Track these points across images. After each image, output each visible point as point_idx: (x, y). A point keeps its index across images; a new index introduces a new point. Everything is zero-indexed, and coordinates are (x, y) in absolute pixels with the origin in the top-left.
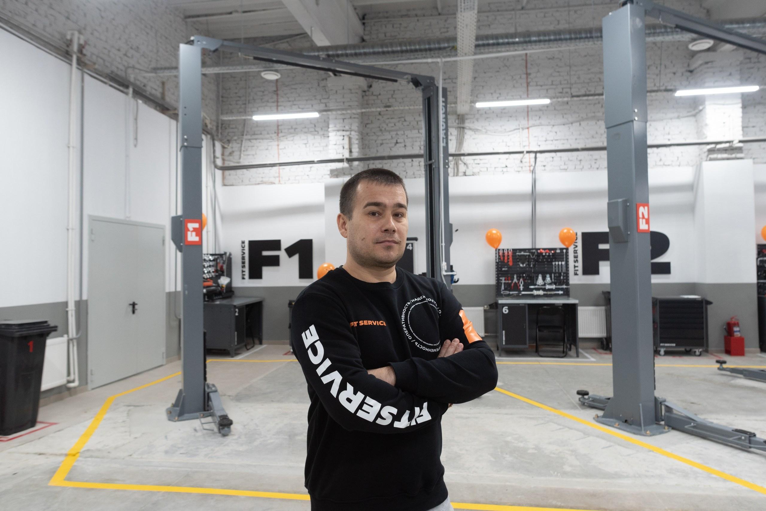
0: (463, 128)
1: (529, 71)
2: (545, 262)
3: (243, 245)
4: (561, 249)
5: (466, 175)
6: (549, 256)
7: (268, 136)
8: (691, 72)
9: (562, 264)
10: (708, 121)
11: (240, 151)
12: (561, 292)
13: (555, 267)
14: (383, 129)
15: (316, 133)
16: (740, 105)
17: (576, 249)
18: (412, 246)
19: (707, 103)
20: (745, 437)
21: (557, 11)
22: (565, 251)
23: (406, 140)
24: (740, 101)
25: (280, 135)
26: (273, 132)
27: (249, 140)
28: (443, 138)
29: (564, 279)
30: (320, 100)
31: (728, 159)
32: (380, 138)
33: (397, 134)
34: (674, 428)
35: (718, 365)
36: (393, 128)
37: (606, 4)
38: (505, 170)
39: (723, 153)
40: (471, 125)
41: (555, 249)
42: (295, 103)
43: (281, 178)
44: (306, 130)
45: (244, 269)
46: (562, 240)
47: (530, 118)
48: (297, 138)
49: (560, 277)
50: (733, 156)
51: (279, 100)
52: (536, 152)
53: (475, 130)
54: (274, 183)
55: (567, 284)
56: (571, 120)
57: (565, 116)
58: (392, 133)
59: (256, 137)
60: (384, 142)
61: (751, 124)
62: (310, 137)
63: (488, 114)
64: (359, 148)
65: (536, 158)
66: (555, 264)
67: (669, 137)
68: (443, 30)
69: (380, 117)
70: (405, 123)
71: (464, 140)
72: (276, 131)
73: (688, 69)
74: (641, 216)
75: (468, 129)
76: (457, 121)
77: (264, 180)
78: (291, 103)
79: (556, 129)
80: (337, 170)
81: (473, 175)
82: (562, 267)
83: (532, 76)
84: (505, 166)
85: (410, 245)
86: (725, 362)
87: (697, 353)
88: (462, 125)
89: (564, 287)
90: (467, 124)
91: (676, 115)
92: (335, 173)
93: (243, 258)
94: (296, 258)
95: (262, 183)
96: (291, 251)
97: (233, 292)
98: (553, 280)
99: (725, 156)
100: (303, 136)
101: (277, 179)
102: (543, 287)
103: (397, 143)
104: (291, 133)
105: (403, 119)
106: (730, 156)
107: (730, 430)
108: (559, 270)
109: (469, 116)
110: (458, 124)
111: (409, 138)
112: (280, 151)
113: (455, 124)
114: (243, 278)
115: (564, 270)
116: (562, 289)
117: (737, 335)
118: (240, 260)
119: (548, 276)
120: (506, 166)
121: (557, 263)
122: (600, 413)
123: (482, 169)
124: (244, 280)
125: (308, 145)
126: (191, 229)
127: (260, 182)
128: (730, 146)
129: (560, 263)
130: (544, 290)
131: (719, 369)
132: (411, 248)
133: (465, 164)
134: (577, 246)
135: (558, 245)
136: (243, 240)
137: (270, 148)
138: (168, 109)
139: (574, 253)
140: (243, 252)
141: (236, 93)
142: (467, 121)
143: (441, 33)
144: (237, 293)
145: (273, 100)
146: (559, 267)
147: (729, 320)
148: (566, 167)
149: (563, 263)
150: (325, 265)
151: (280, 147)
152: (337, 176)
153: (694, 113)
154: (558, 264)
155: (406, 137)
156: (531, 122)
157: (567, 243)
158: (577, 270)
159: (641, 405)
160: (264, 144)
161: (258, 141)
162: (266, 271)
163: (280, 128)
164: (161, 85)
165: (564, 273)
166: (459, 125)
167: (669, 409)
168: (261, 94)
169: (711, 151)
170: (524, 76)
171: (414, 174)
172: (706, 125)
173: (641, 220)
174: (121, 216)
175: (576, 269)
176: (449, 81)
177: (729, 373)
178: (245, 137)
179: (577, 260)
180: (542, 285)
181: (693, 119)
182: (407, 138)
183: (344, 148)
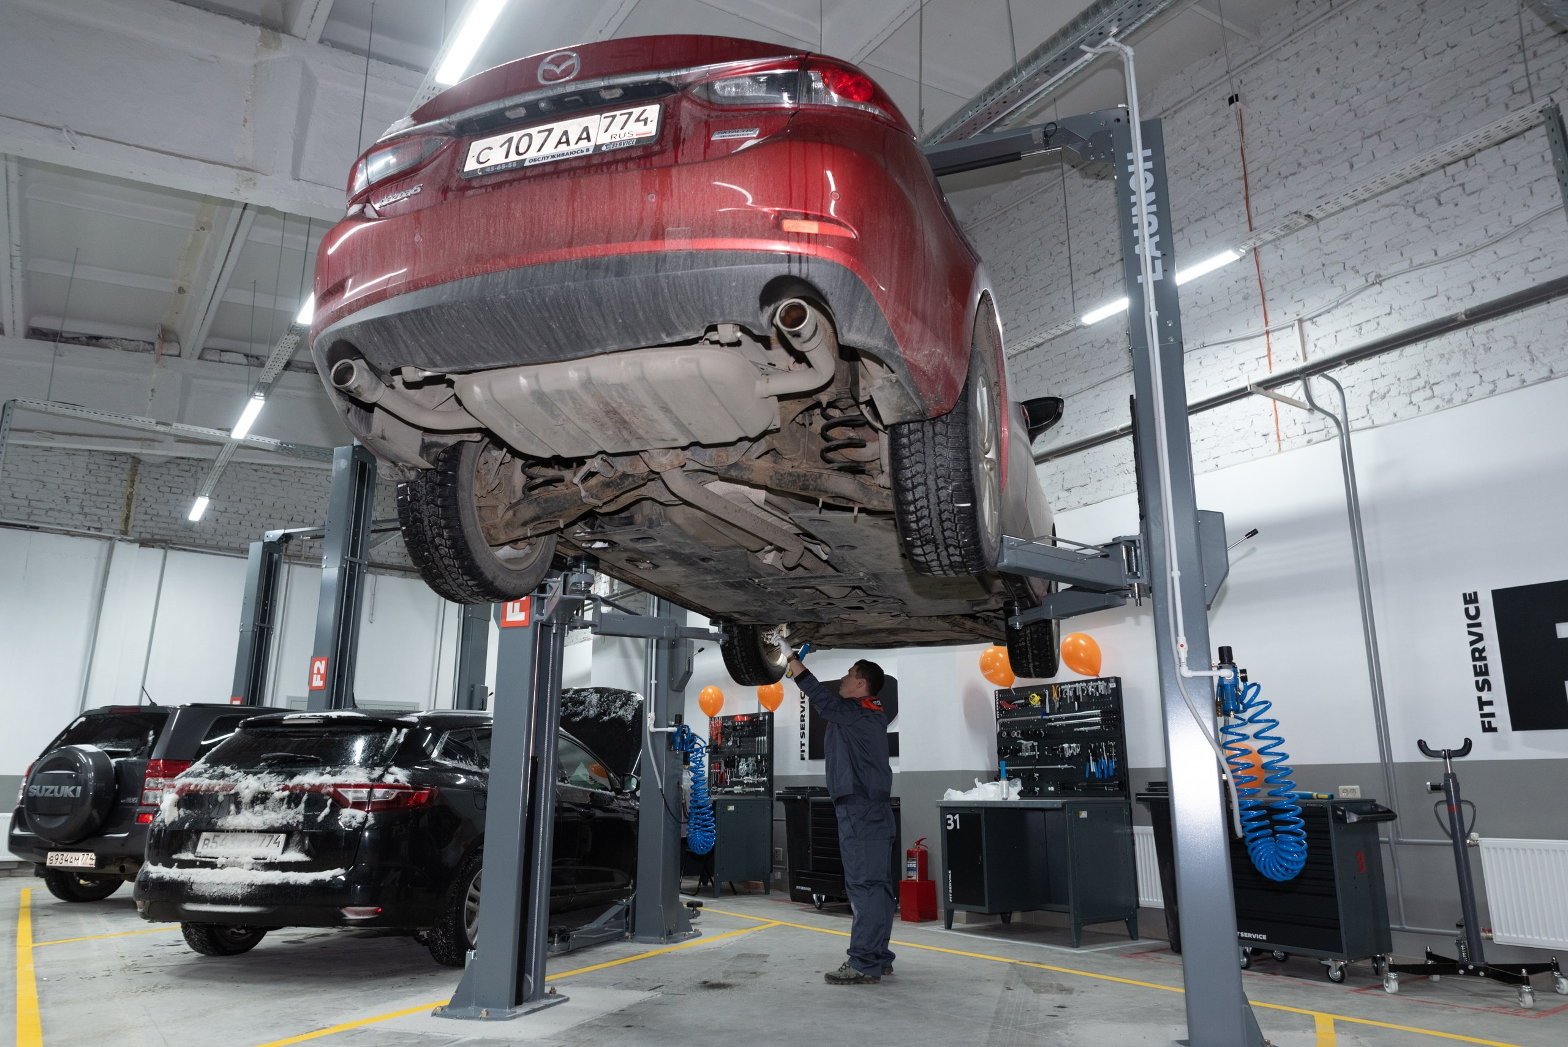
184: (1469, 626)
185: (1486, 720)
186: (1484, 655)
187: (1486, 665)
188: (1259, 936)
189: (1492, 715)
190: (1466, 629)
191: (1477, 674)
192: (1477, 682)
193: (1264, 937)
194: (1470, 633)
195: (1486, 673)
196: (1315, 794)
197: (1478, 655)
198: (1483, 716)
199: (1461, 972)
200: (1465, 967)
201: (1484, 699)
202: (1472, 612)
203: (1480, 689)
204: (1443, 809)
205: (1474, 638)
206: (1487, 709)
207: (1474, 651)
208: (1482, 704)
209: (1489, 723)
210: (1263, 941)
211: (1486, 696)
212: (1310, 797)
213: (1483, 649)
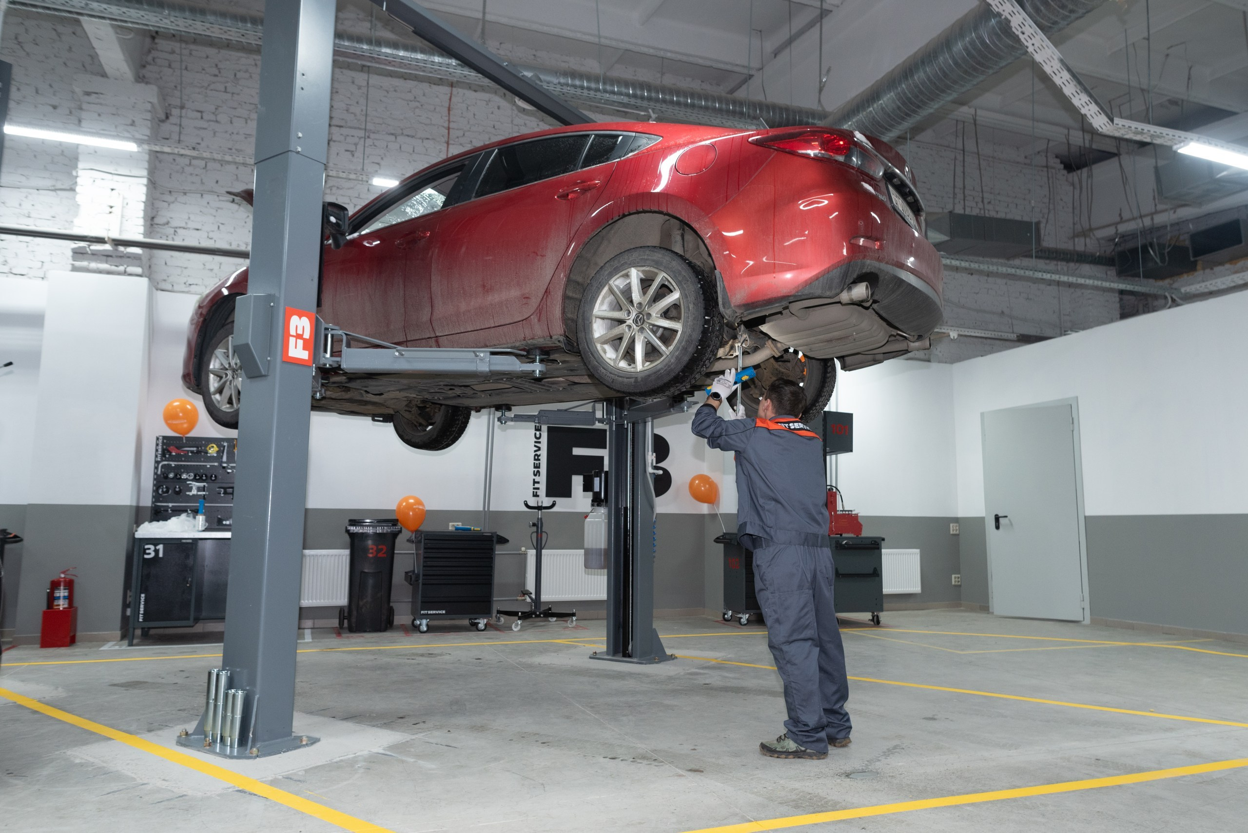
184: (536, 442)
185: (535, 491)
186: (539, 458)
187: (539, 463)
188: (440, 612)
189: (538, 489)
190: (534, 444)
191: (535, 467)
192: (534, 471)
193: (444, 612)
194: (535, 446)
195: (539, 467)
196: (472, 528)
197: (537, 458)
198: (534, 489)
199: (534, 616)
200: (535, 613)
201: (536, 480)
202: (538, 436)
203: (535, 475)
204: (535, 535)
205: (536, 449)
206: (537, 486)
207: (536, 455)
208: (535, 482)
209: (536, 492)
210: (443, 614)
211: (537, 479)
212: (470, 530)
213: (540, 455)
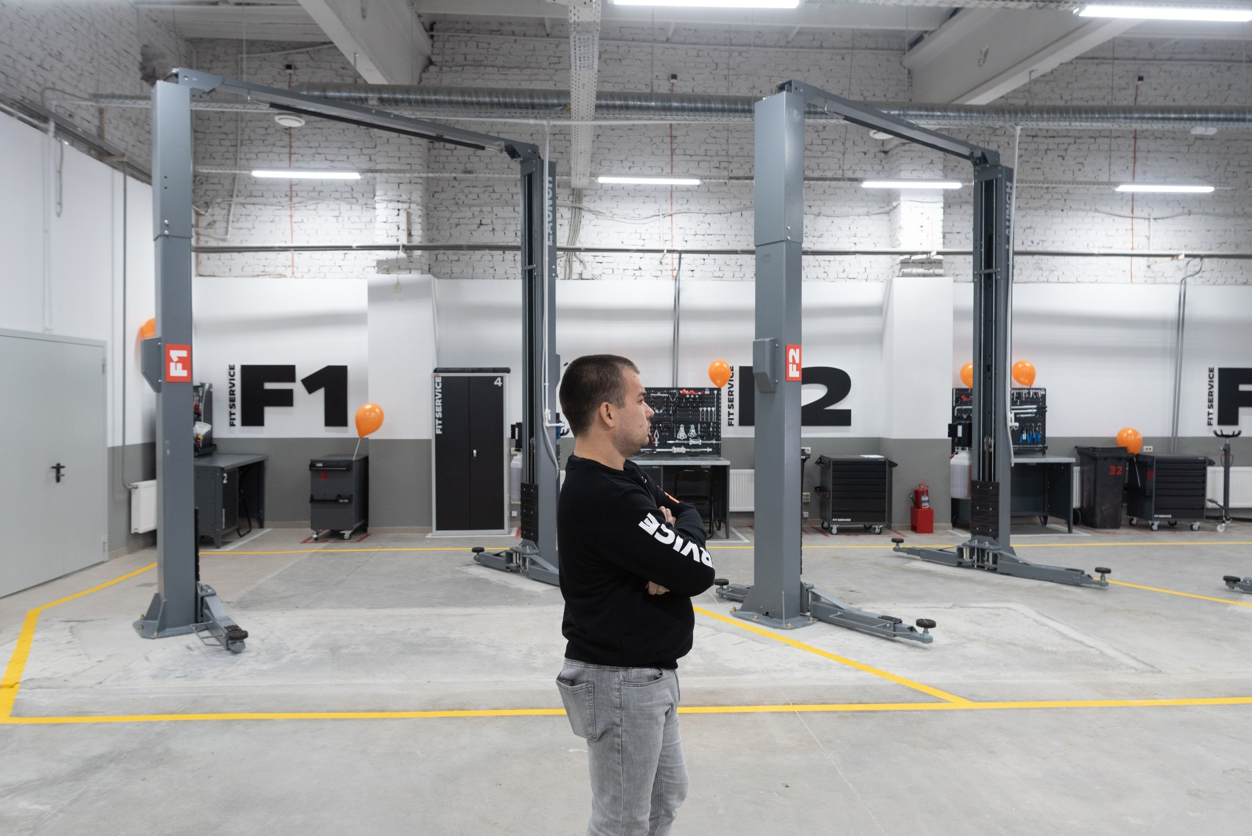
0: (580, 209)
1: (674, 133)
2: (689, 407)
3: (232, 372)
4: (712, 390)
5: (582, 279)
6: (695, 398)
7: (274, 200)
8: (886, 152)
9: (711, 411)
10: (902, 223)
11: (228, 222)
12: (709, 450)
13: (703, 415)
14: (460, 202)
15: (355, 200)
16: (942, 205)
17: (732, 389)
18: (502, 381)
19: (902, 198)
20: (890, 625)
21: (716, 49)
22: (716, 392)
23: (494, 221)
24: (942, 198)
25: (295, 200)
26: (283, 195)
27: (243, 204)
28: (549, 234)
29: (713, 432)
30: (361, 149)
31: (924, 275)
32: (455, 215)
33: (481, 211)
34: (820, 620)
35: (894, 545)
36: (475, 202)
37: (781, 47)
38: (638, 273)
39: (919, 267)
40: (591, 206)
41: (703, 389)
42: (320, 150)
43: (295, 269)
44: (338, 195)
45: (233, 411)
46: (713, 377)
47: (674, 201)
48: (322, 206)
49: (709, 428)
50: (931, 271)
51: (293, 144)
52: (680, 252)
53: (597, 213)
54: (284, 276)
55: (718, 438)
56: (729, 207)
57: (722, 201)
58: (473, 209)
59: (253, 200)
60: (461, 221)
61: (955, 230)
62: (344, 207)
63: (615, 193)
64: (422, 229)
65: (680, 258)
66: (703, 410)
67: (856, 240)
68: (552, 60)
69: (455, 183)
70: (493, 196)
71: (581, 226)
72: (289, 194)
73: (883, 149)
74: (791, 360)
75: (586, 211)
76: (571, 198)
77: (267, 269)
78: (313, 150)
79: (709, 218)
80: (387, 261)
81: (593, 279)
82: (711, 415)
83: (678, 140)
84: (638, 268)
85: (499, 379)
86: (902, 541)
87: (877, 530)
88: (578, 205)
89: (714, 442)
90: (585, 204)
91: (865, 210)
92: (384, 267)
93: (232, 393)
94: (320, 394)
95: (264, 274)
96: (311, 383)
97: (215, 446)
98: (699, 433)
99: (921, 271)
100: (333, 205)
101: (290, 270)
102: (686, 442)
103: (481, 224)
104: (312, 199)
105: (491, 189)
106: (927, 272)
107: (877, 617)
108: (707, 419)
109: (589, 192)
110: (573, 202)
111: (500, 218)
112: (295, 226)
113: (568, 203)
114: (232, 425)
115: (714, 419)
116: (710, 446)
117: (926, 505)
118: (227, 396)
119: (693, 426)
120: (640, 269)
121: (705, 409)
122: (738, 606)
123: (605, 271)
124: (233, 428)
125: (340, 219)
126: (175, 359)
127: (260, 273)
128: (927, 259)
129: (709, 409)
130: (687, 446)
131: (895, 549)
132: (500, 384)
133: (581, 262)
134: (732, 386)
135: (708, 384)
136: (232, 364)
137: (277, 219)
138: (110, 155)
139: (729, 395)
140: (231, 383)
141: (220, 127)
142: (585, 199)
143: (550, 64)
144: (221, 448)
145: (282, 143)
146: (707, 415)
147: (917, 488)
148: (721, 274)
149: (713, 409)
150: (368, 407)
151: (294, 220)
152: (388, 271)
153: (887, 209)
154: (707, 410)
155: (495, 216)
156: (676, 207)
157: (718, 382)
158: (733, 419)
159: (783, 592)
160: (267, 212)
161: (257, 207)
162: (271, 413)
163: (294, 188)
164: (97, 114)
165: (714, 423)
166: (574, 205)
167: (816, 597)
168: (263, 132)
169: (904, 263)
170: (668, 140)
171: (506, 273)
172: (901, 228)
173: (791, 365)
174: (35, 327)
175: (731, 417)
176: (562, 137)
177: (905, 554)
178: (235, 199)
179: (732, 405)
180: (684, 440)
181: (885, 217)
182: (497, 218)
183: (399, 228)
